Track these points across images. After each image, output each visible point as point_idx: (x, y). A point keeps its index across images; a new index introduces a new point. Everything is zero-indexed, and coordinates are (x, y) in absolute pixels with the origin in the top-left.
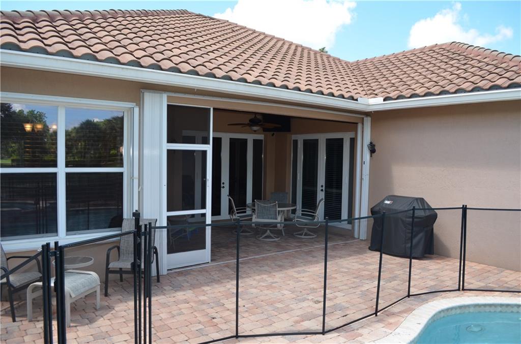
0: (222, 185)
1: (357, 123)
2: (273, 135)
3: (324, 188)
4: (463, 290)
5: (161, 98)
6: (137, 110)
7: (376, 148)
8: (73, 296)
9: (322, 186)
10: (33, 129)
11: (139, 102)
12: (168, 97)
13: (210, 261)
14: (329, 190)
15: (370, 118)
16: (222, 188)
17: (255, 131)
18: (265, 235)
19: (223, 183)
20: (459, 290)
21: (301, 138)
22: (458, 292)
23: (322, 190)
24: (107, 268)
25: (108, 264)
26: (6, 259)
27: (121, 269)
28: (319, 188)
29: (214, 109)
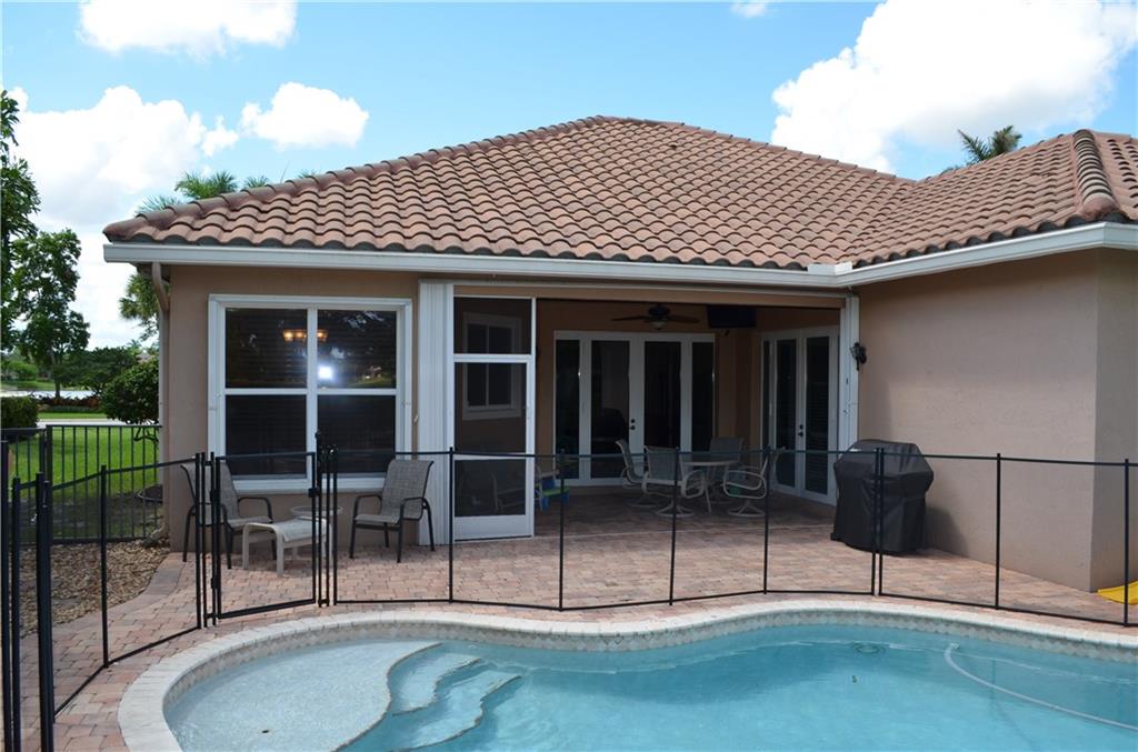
0: (631, 425)
1: (839, 309)
2: (727, 334)
3: (804, 431)
4: (881, 594)
5: (445, 289)
6: (409, 310)
7: (867, 354)
8: (287, 540)
9: (802, 427)
10: (294, 338)
11: (415, 297)
12: (456, 288)
13: (532, 533)
14: (811, 434)
15: (857, 299)
16: (630, 431)
17: (659, 329)
18: (666, 509)
19: (633, 421)
20: (872, 593)
21: (774, 338)
22: (869, 596)
23: (801, 434)
24: (355, 521)
25: (355, 515)
26: (235, 500)
27: (385, 524)
28: (798, 430)
29: (538, 300)
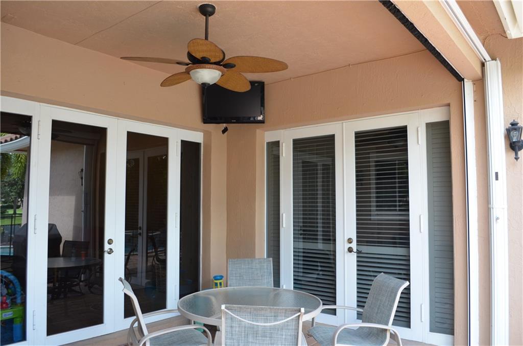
0: (107, 247)
2: (225, 131)
3: (354, 245)
9: (350, 241)
14: (366, 249)
16: (106, 255)
19: (110, 242)
23: (350, 250)
28: (341, 246)
